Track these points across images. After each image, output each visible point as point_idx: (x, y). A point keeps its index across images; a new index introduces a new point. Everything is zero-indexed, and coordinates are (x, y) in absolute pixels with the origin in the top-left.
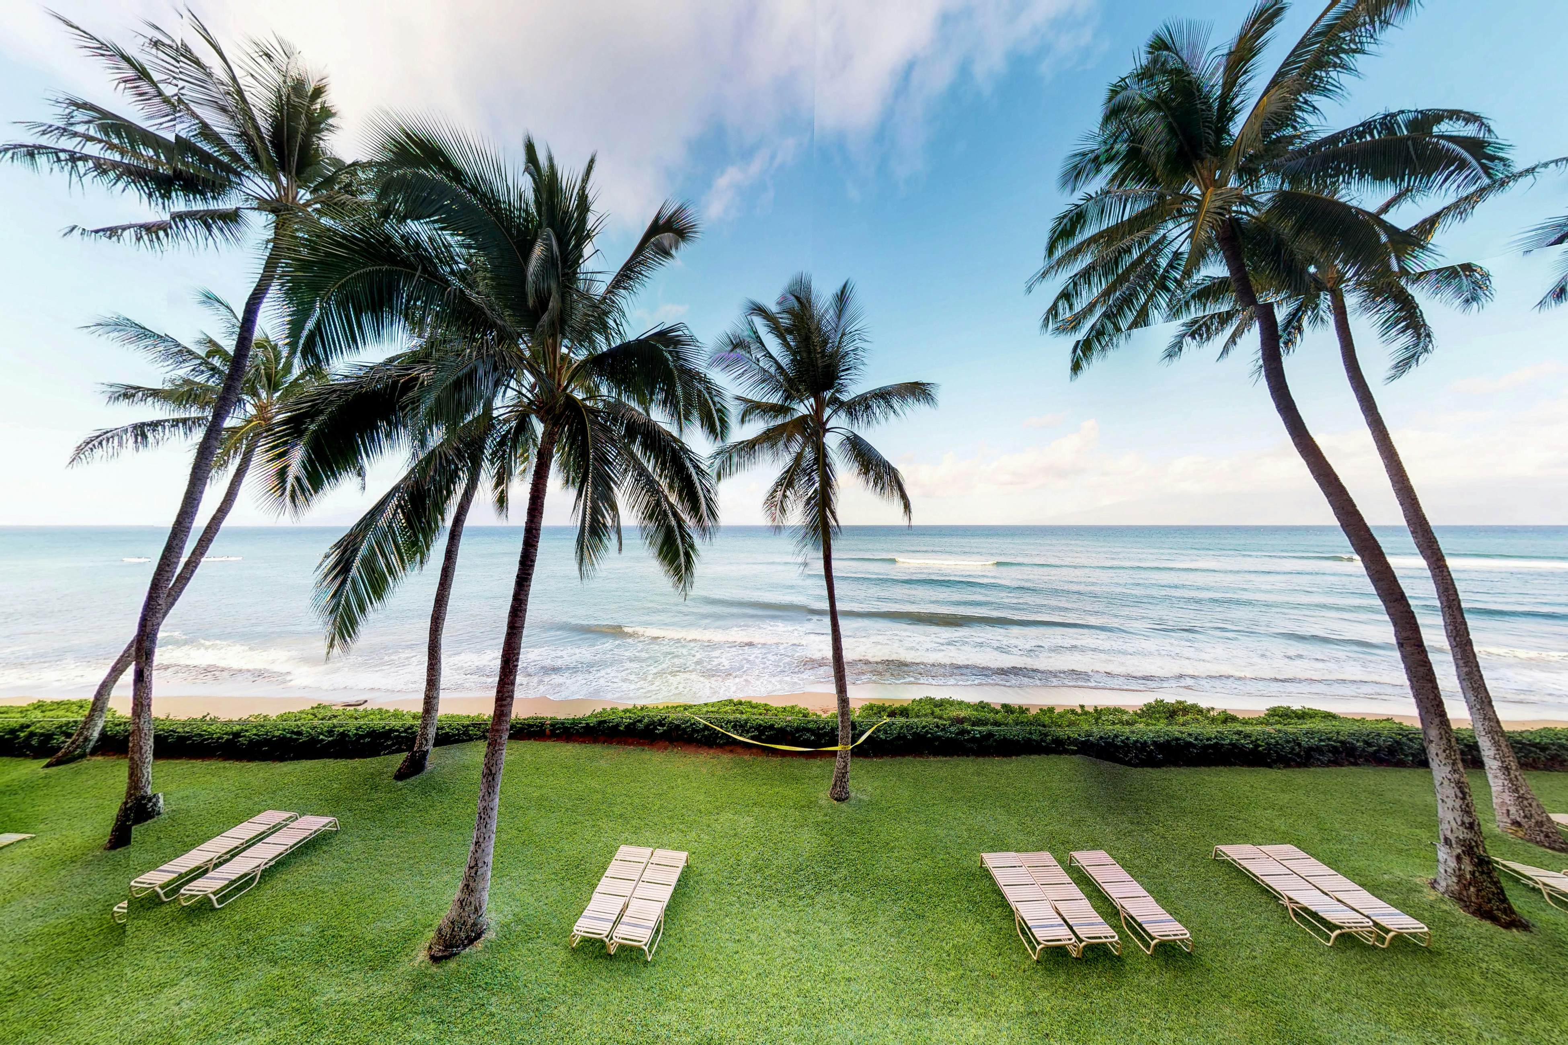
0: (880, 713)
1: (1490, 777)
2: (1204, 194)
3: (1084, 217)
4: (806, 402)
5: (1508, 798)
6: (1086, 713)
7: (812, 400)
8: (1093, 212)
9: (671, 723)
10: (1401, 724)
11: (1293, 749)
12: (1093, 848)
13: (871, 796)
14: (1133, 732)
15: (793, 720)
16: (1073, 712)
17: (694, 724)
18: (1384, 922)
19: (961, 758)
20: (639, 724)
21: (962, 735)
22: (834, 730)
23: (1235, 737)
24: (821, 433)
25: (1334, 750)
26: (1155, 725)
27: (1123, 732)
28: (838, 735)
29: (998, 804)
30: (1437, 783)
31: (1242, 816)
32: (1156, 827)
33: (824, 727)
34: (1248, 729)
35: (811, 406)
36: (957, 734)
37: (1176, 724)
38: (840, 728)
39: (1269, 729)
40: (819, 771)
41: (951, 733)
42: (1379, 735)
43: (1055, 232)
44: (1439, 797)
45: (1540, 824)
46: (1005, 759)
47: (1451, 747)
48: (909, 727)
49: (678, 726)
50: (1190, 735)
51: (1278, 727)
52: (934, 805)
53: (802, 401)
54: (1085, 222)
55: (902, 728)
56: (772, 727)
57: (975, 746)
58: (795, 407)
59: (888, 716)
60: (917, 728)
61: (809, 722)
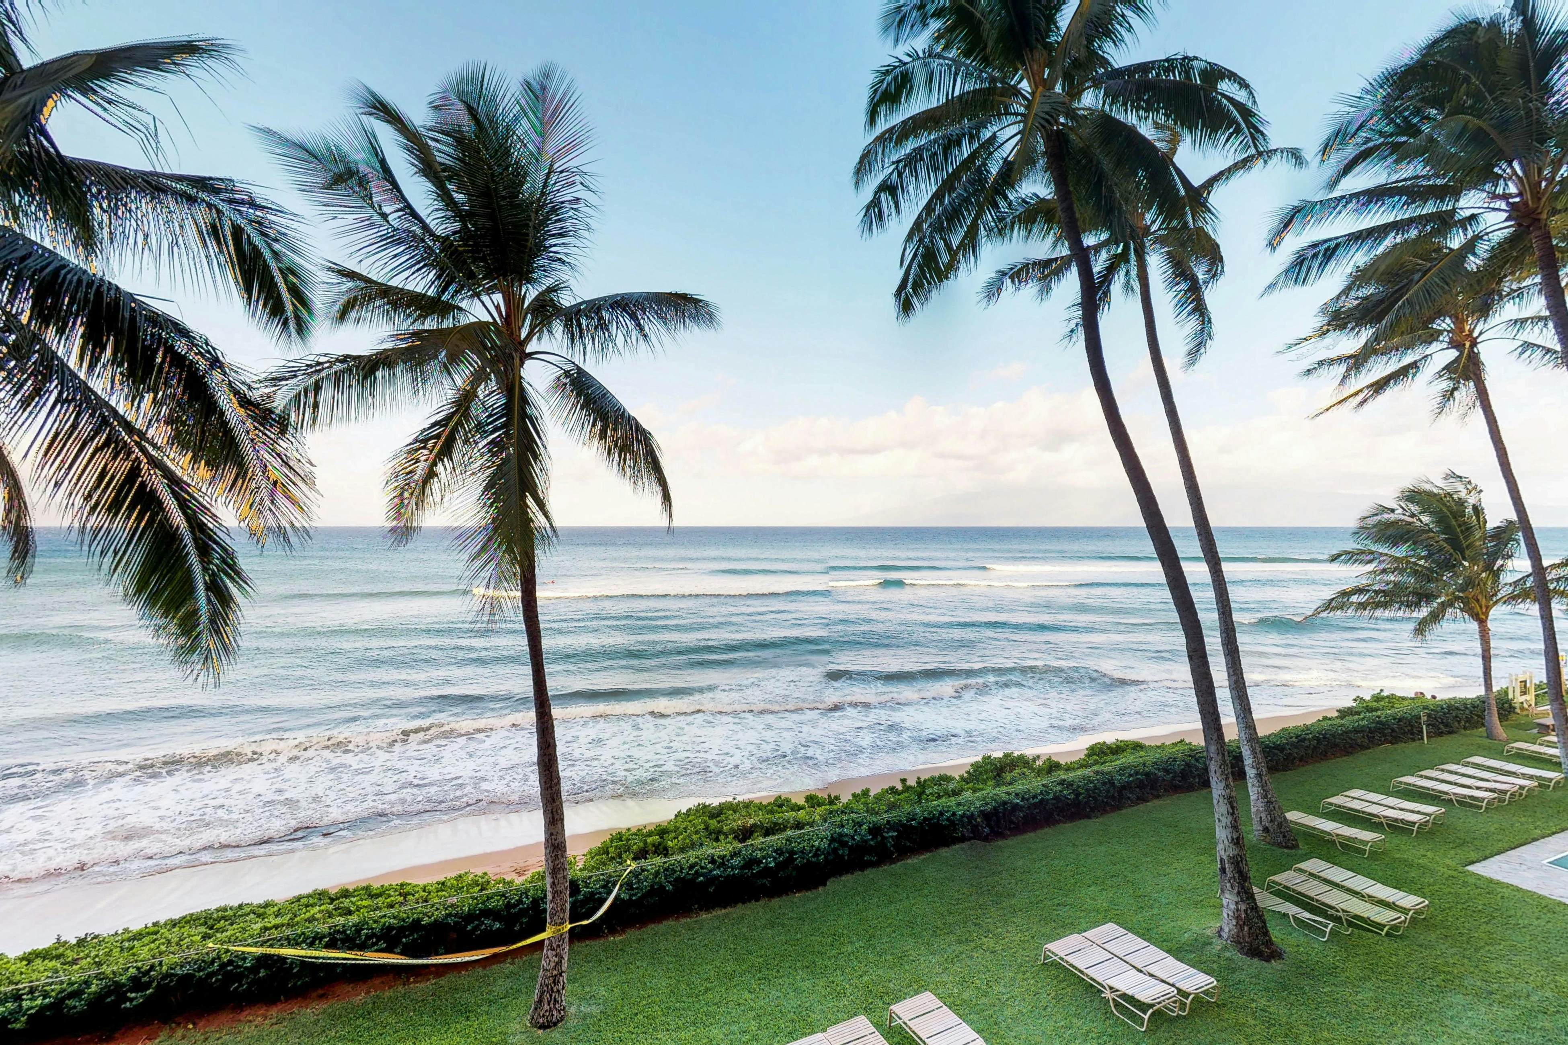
0: (620, 856)
1: (1249, 785)
2: (1033, 94)
3: (910, 81)
4: (485, 298)
5: (1261, 805)
6: (907, 789)
7: (498, 297)
8: (920, 78)
9: (167, 976)
10: (1190, 744)
11: (1108, 791)
12: (917, 993)
13: (605, 1002)
14: (959, 804)
15: (462, 901)
16: (893, 790)
17: (230, 962)
18: (1185, 986)
19: (748, 905)
20: (70, 1003)
21: (750, 868)
22: (537, 903)
23: (1059, 788)
24: (517, 361)
25: (1141, 785)
26: (982, 789)
27: (949, 807)
28: (545, 910)
29: (799, 964)
30: (1215, 802)
31: (1070, 901)
32: (985, 940)
33: (520, 901)
34: (1070, 776)
35: (497, 307)
36: (742, 868)
37: (1004, 784)
38: (550, 896)
39: (1088, 772)
40: (508, 983)
41: (733, 868)
42: (1175, 760)
43: (876, 91)
44: (1216, 816)
45: (1280, 825)
46: (809, 894)
47: (1225, 761)
48: (669, 871)
49: (188, 977)
50: (1017, 795)
51: (1096, 768)
52: (707, 990)
53: (477, 295)
54: (911, 87)
55: (657, 873)
56: (416, 925)
57: (766, 882)
58: (463, 305)
59: (634, 859)
60: (682, 869)
61: (489, 898)
